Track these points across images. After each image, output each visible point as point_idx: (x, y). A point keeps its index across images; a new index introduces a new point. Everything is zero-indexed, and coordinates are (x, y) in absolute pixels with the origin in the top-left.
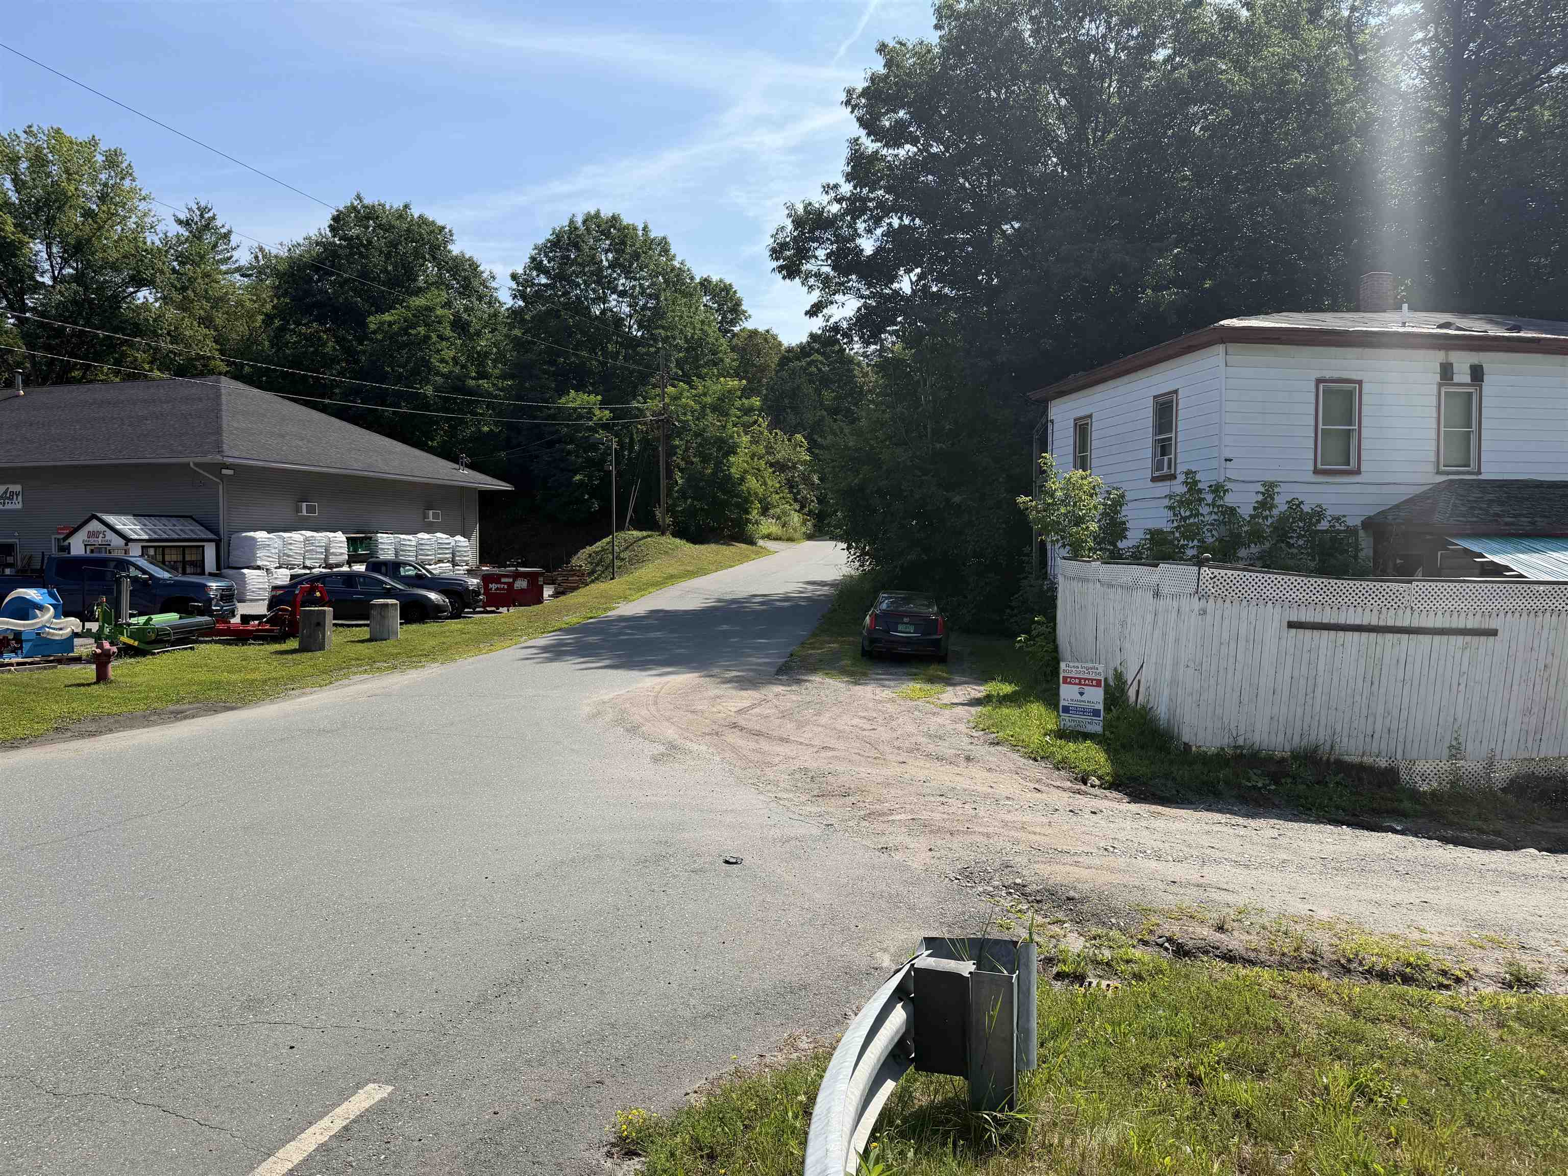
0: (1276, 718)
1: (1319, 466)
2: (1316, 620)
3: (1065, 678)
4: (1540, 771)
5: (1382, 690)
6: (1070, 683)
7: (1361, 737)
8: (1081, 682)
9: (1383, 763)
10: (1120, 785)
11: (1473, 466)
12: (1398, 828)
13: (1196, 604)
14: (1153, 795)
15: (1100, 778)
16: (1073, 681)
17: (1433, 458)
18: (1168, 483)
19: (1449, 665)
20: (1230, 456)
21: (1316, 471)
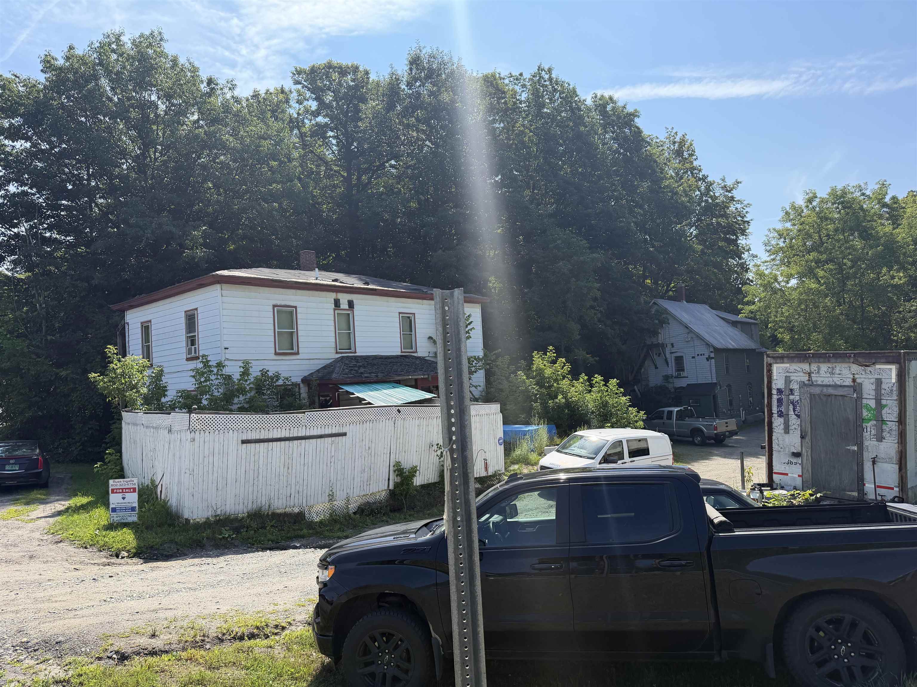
0: (238, 495)
1: (277, 351)
2: (257, 438)
3: (113, 490)
4: (371, 500)
5: (294, 471)
6: (116, 493)
7: (284, 498)
8: (123, 491)
9: (296, 510)
10: (141, 553)
11: (353, 350)
12: (298, 545)
13: (189, 436)
14: (162, 555)
15: (128, 551)
16: (118, 491)
17: (334, 346)
18: (195, 362)
19: (326, 453)
20: (226, 346)
21: (276, 354)
